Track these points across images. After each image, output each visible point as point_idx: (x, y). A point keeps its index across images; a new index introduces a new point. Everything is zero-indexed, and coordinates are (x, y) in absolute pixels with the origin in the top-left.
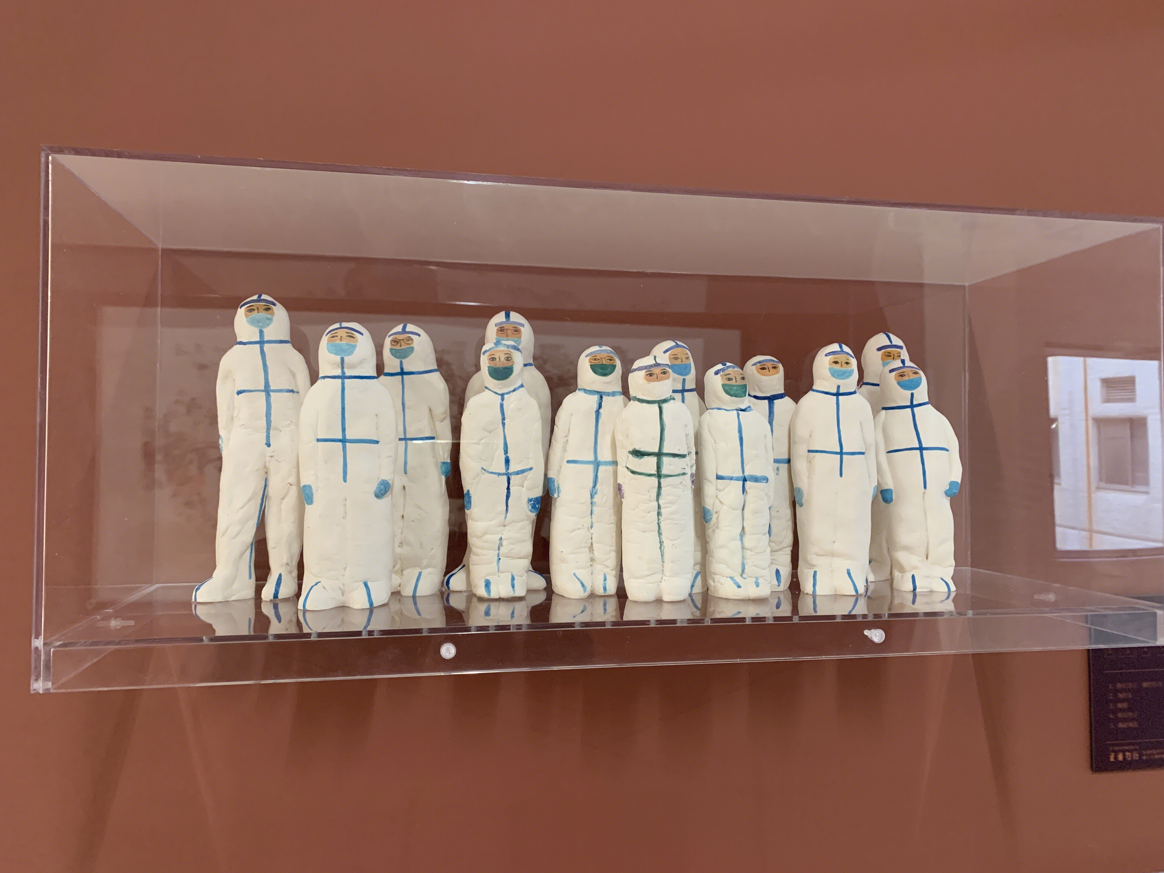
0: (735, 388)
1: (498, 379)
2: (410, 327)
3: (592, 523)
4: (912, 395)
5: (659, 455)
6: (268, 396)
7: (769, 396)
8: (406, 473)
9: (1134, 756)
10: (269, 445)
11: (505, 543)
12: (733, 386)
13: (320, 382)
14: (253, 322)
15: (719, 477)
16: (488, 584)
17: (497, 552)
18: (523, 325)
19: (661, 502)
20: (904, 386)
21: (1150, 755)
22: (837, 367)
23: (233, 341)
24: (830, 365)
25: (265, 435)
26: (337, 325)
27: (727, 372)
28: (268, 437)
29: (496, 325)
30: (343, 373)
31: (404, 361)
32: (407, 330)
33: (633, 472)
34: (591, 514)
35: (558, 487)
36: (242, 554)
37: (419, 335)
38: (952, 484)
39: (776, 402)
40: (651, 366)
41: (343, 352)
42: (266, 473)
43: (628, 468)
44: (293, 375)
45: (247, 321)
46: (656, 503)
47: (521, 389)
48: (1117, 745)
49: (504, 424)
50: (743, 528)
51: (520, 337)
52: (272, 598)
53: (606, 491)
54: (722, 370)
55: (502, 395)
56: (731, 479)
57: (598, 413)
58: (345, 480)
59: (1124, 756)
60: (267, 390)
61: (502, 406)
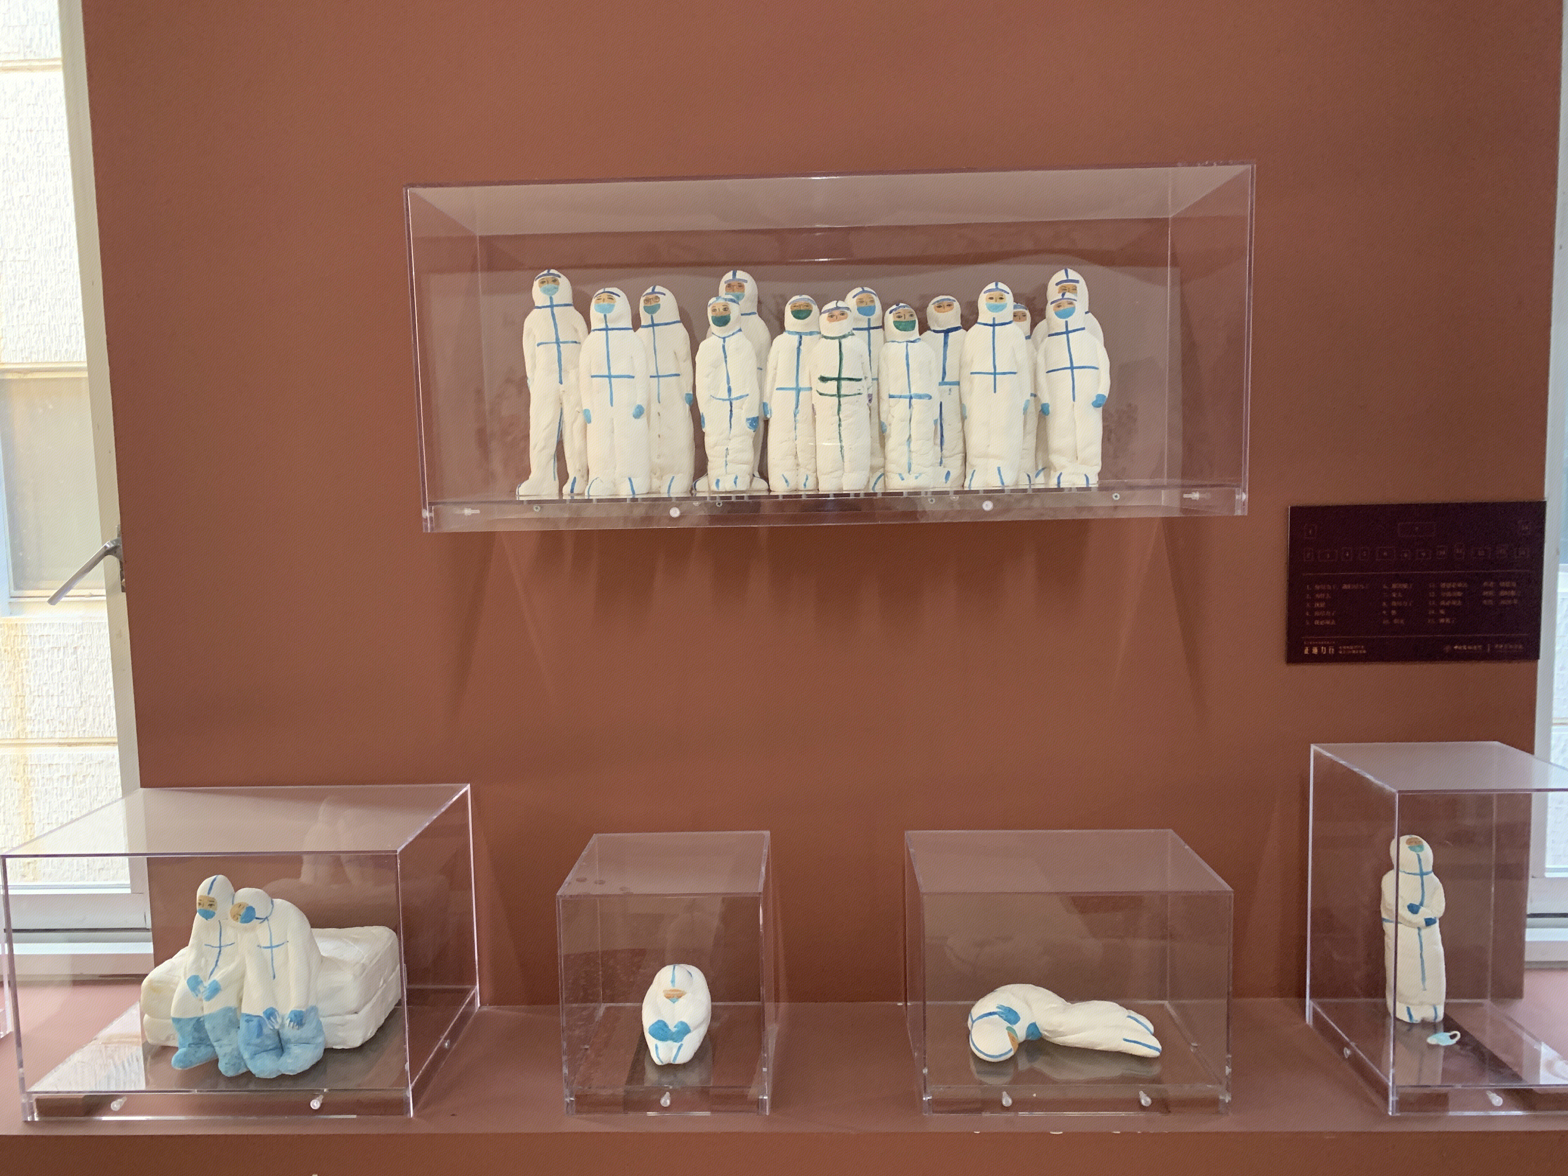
0: (903, 324)
1: (720, 326)
2: (658, 289)
3: (796, 436)
4: (1067, 322)
5: (839, 379)
6: (559, 346)
7: (945, 329)
8: (659, 402)
9: (1330, 650)
10: (561, 382)
11: (730, 452)
12: (902, 322)
13: (592, 333)
14: (545, 291)
15: (891, 397)
16: (718, 482)
17: (725, 459)
18: (746, 281)
19: (841, 416)
20: (1060, 315)
21: (1347, 650)
22: (992, 302)
23: (531, 306)
24: (986, 301)
25: (558, 375)
26: (602, 291)
27: (898, 311)
28: (560, 377)
29: (725, 283)
30: (607, 326)
31: (654, 315)
32: (656, 290)
33: (821, 394)
34: (795, 429)
35: (771, 410)
36: (548, 462)
37: (664, 294)
38: (1099, 396)
39: (950, 334)
40: (832, 309)
41: (605, 312)
42: (561, 404)
43: (818, 391)
44: (576, 331)
45: (541, 291)
46: (838, 417)
47: (739, 333)
48: (1312, 640)
49: (726, 361)
50: (910, 436)
51: (744, 292)
52: (570, 493)
53: (805, 410)
54: (895, 310)
55: (724, 338)
56: (900, 397)
57: (799, 349)
58: (612, 406)
59: (1319, 650)
60: (558, 342)
61: (724, 347)
